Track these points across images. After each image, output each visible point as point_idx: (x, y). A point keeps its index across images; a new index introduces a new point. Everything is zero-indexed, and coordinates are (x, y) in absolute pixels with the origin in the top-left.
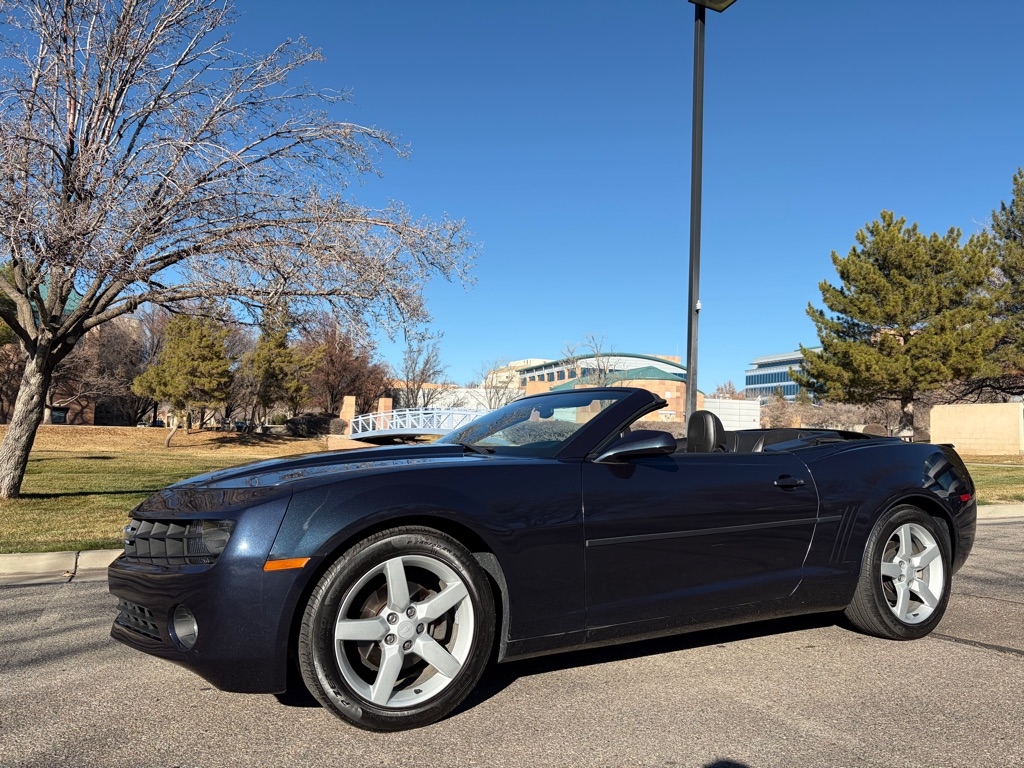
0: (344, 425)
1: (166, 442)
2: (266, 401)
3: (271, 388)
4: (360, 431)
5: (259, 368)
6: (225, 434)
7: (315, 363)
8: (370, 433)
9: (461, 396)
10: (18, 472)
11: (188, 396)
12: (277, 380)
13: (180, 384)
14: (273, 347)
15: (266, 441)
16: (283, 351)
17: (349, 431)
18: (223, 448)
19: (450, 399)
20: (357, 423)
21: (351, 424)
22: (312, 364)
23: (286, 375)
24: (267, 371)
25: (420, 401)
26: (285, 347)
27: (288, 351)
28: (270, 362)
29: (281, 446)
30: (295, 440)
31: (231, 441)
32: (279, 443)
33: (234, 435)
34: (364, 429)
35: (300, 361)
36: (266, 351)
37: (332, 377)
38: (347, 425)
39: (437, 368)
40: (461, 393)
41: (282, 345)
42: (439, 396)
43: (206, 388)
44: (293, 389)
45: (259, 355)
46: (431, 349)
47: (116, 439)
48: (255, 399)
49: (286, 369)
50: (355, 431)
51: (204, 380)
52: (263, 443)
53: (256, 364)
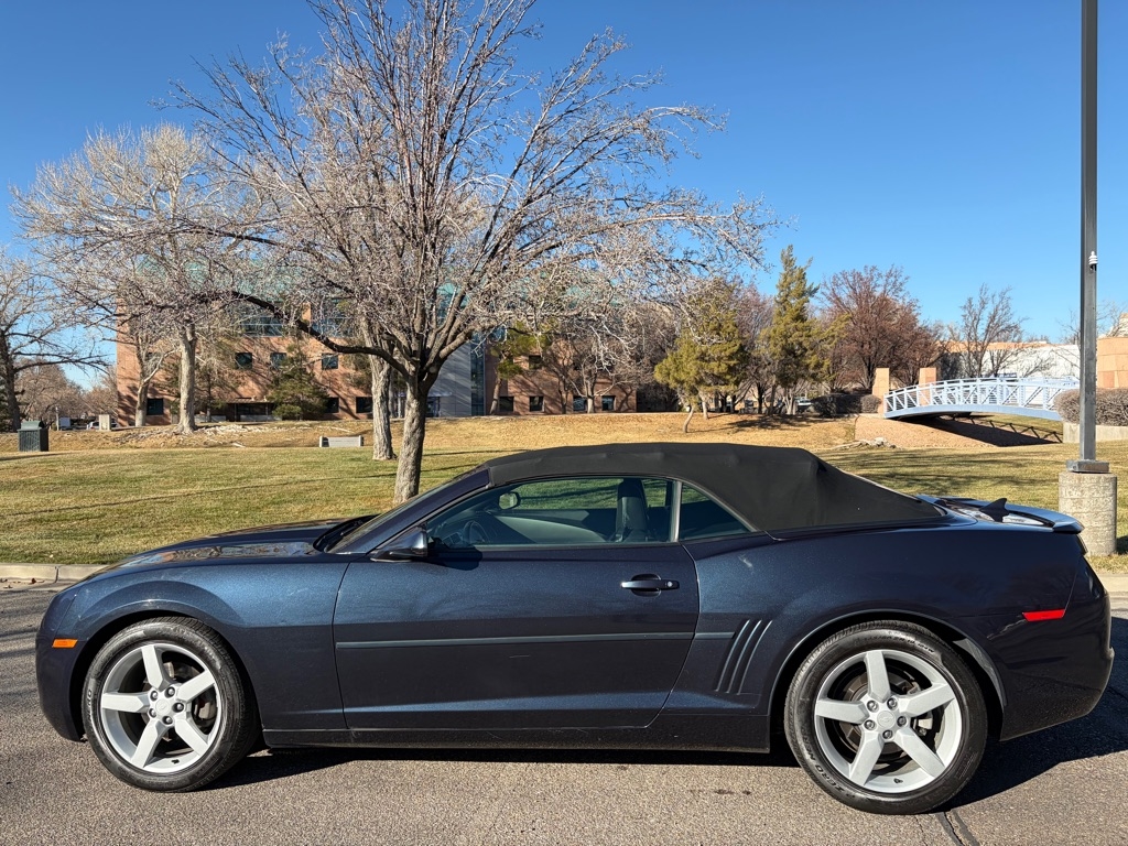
0: (878, 402)
1: (684, 428)
2: (786, 380)
3: (792, 365)
4: (894, 408)
5: (775, 345)
6: (745, 417)
7: (836, 334)
8: (906, 411)
9: (1045, 356)
10: (412, 483)
11: (700, 382)
12: (795, 357)
13: (691, 369)
14: (789, 320)
15: (787, 423)
16: (800, 325)
17: (883, 408)
18: (740, 433)
19: (1029, 361)
20: (890, 399)
21: (885, 402)
22: (833, 336)
23: (806, 350)
24: (783, 348)
25: (988, 366)
26: (803, 320)
27: (805, 324)
28: (786, 337)
29: (803, 429)
30: (820, 421)
31: (752, 424)
32: (800, 426)
33: (755, 418)
34: (899, 407)
35: (818, 334)
36: (782, 326)
37: (866, 346)
38: (880, 403)
39: (1011, 322)
40: (1045, 353)
41: (800, 318)
42: (1014, 358)
43: (715, 373)
44: (812, 365)
45: (775, 331)
46: (997, 299)
47: (642, 425)
48: (774, 379)
49: (805, 344)
50: (890, 410)
51: (713, 364)
52: (784, 426)
53: (772, 341)
